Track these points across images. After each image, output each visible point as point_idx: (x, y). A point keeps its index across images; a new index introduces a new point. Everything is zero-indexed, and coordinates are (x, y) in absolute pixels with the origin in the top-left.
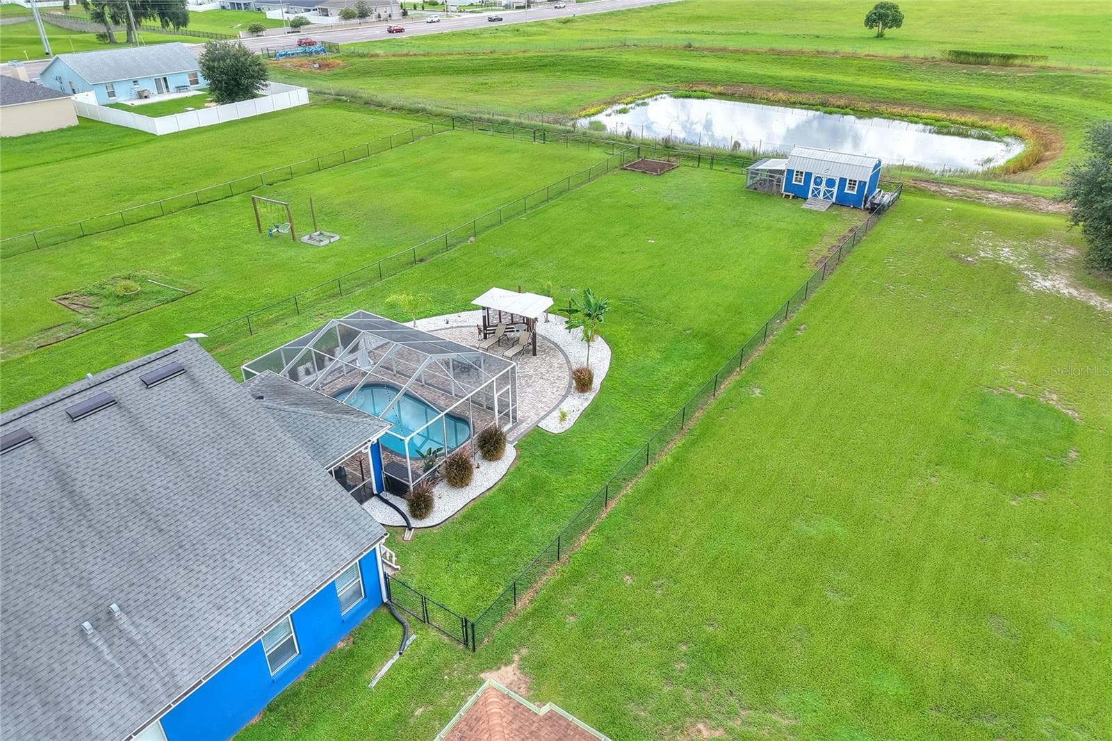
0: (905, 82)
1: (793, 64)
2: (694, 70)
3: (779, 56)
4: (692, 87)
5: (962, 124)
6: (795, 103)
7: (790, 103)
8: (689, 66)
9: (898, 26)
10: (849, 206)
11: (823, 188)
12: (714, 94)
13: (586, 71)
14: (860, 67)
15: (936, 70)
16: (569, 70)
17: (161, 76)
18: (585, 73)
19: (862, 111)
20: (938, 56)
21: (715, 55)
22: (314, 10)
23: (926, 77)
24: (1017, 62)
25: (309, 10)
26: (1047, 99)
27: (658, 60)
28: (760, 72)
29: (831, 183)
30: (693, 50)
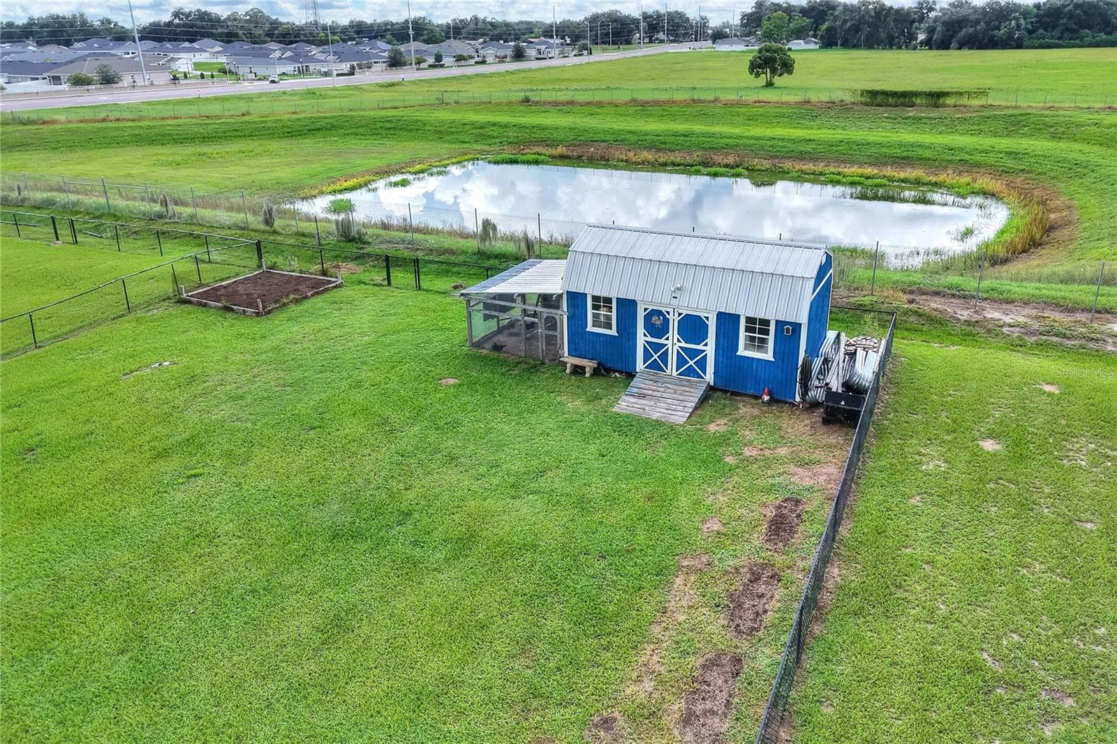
0: (812, 131)
1: (662, 116)
2: (527, 128)
3: (643, 107)
4: (524, 149)
5: (903, 181)
6: (665, 164)
7: (659, 164)
8: (522, 122)
9: (790, 72)
10: (757, 397)
11: (673, 342)
12: (553, 157)
13: (377, 134)
14: (749, 116)
15: (849, 116)
16: (352, 134)
18: (375, 137)
19: (759, 170)
20: (848, 98)
21: (559, 110)
22: (44, 79)
23: (837, 123)
24: (949, 101)
25: (38, 79)
26: (1005, 143)
27: (482, 117)
28: (615, 126)
29: (693, 327)
30: (530, 105)
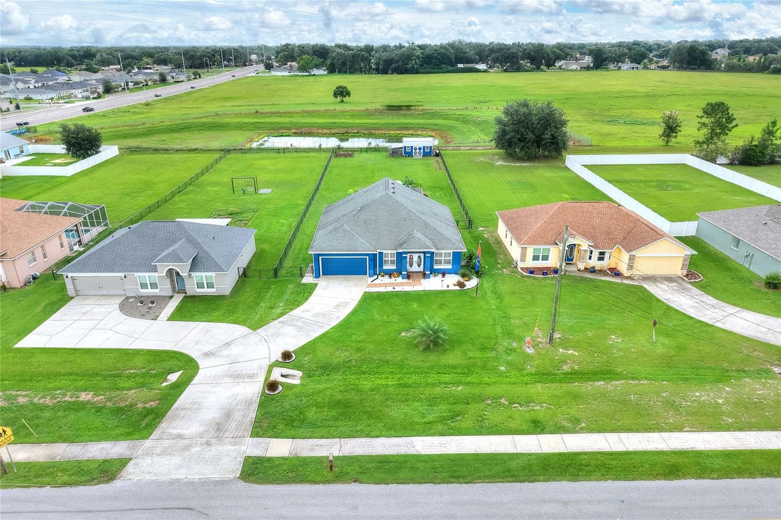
4: (278, 131)
9: (349, 96)
10: (428, 156)
11: (418, 151)
15: (383, 114)
17: (5, 149)
20: (381, 108)
21: (275, 116)
23: (381, 117)
24: (413, 108)
29: (420, 149)
30: (261, 114)
